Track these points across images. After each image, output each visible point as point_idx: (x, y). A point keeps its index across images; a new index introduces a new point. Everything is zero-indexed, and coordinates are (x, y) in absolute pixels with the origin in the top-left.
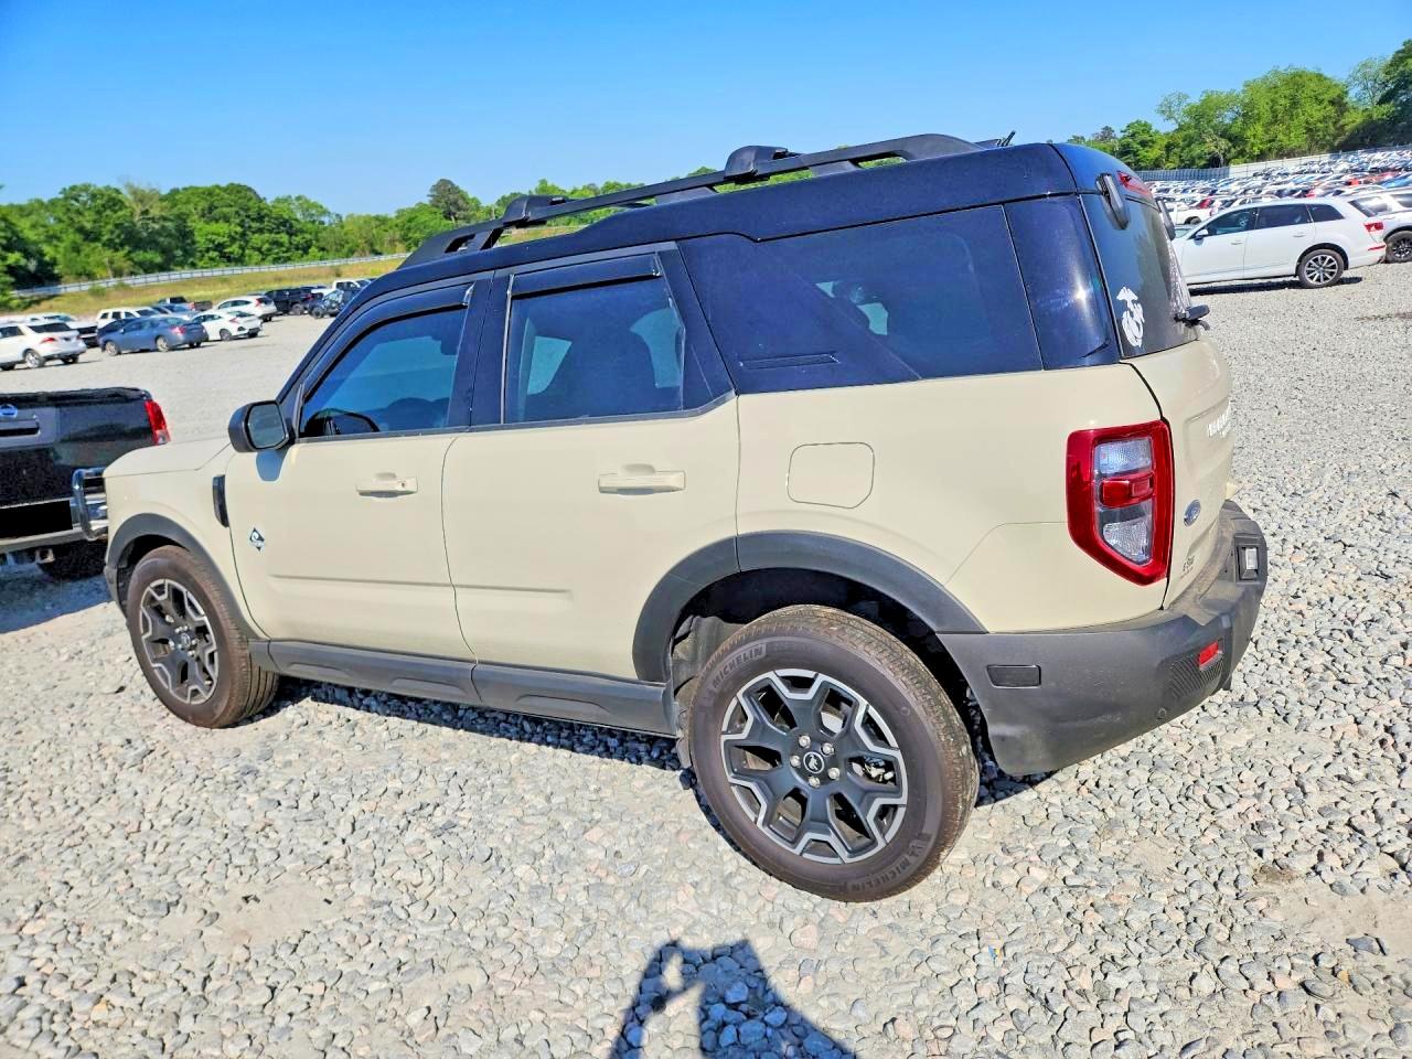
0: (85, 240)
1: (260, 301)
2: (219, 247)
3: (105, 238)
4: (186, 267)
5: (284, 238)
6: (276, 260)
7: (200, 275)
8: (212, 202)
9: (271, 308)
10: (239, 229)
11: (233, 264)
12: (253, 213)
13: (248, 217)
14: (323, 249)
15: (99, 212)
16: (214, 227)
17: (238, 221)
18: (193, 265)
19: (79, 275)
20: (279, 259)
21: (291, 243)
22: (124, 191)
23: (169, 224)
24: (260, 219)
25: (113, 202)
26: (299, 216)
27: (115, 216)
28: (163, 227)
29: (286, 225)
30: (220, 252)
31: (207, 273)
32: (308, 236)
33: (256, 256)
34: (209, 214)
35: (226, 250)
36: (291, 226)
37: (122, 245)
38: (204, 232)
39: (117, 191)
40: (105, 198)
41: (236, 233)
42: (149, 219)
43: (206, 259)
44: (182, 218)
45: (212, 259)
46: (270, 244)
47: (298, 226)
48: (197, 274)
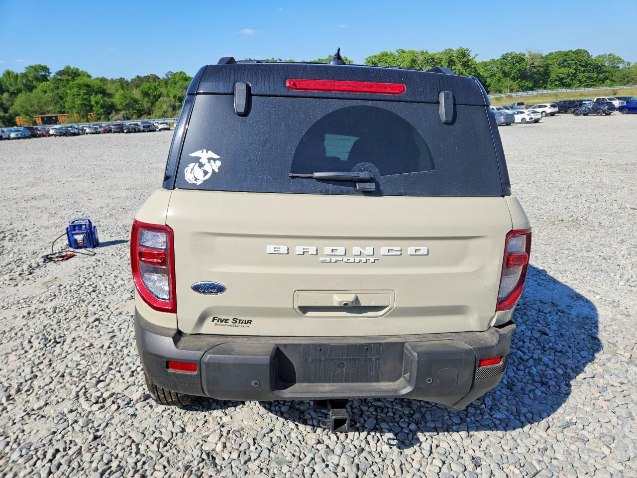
0: (504, 76)
1: (552, 106)
2: (561, 79)
3: (511, 76)
4: (542, 89)
5: (595, 75)
6: (586, 86)
7: (546, 92)
8: (565, 59)
9: (556, 109)
10: (574, 71)
11: (565, 87)
12: (583, 64)
13: (580, 65)
14: (613, 81)
15: (513, 64)
16: (562, 70)
17: (574, 67)
18: (545, 88)
19: (496, 91)
20: (588, 85)
21: (597, 77)
22: (527, 55)
23: (541, 69)
24: (586, 65)
25: (521, 59)
26: (607, 64)
27: (519, 66)
28: (538, 71)
29: (598, 68)
30: (561, 82)
31: (550, 91)
32: (607, 74)
33: (577, 84)
34: (562, 65)
35: (564, 81)
36: (601, 69)
37: (517, 79)
38: (556, 72)
39: (524, 55)
40: (518, 58)
41: (571, 73)
42: (533, 67)
43: (553, 84)
44: (547, 66)
45: (556, 85)
46: (587, 78)
47: (604, 69)
48: (545, 92)
